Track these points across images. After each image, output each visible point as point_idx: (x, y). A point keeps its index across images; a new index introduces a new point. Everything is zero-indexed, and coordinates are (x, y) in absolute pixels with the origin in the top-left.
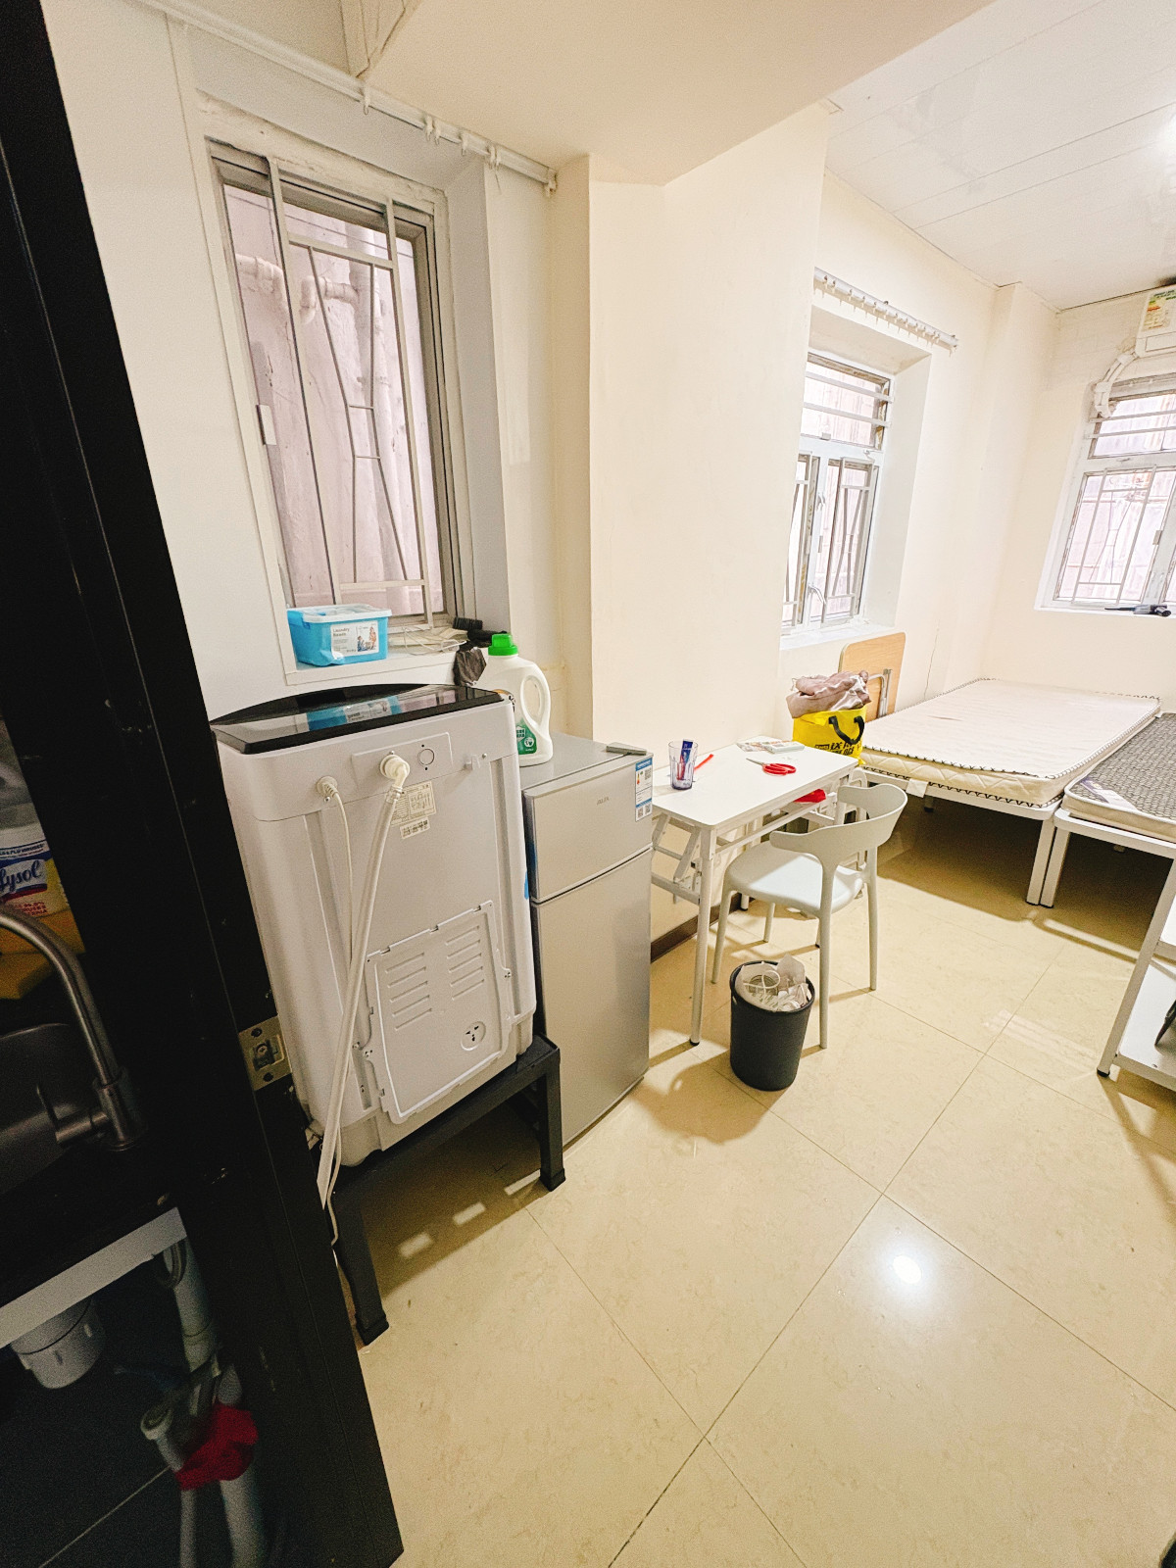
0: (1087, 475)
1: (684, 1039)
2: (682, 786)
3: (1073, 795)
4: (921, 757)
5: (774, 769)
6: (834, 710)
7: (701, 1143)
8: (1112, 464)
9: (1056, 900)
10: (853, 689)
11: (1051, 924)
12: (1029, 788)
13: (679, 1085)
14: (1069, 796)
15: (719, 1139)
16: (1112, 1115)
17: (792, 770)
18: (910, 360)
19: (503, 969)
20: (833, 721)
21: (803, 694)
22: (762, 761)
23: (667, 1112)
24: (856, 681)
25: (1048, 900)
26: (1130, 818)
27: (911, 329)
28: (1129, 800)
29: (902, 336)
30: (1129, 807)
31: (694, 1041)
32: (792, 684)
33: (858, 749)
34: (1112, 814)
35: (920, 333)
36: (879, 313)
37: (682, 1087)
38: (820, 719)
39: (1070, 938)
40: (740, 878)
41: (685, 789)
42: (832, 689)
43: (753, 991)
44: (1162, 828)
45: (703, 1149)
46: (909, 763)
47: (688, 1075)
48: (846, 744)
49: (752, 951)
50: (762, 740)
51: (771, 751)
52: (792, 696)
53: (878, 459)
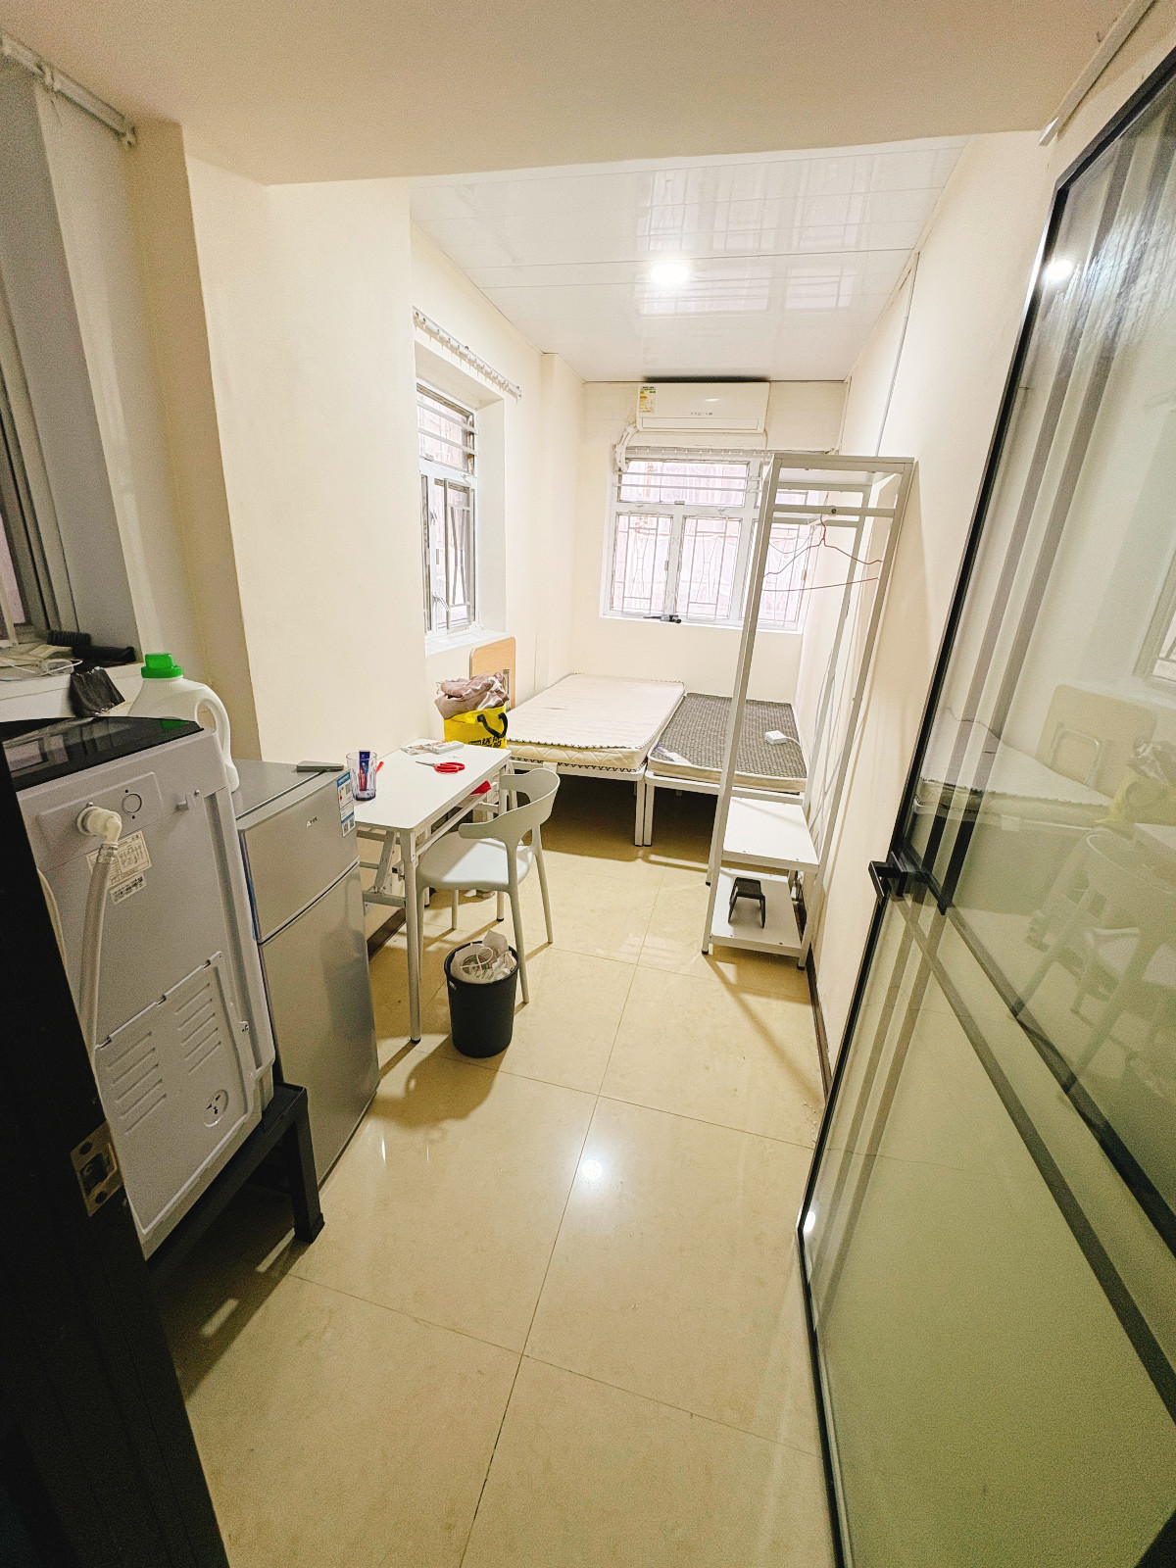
0: (619, 514)
1: (404, 1041)
2: (366, 796)
3: (653, 759)
4: (549, 742)
5: (445, 768)
6: (480, 709)
7: (451, 1126)
8: (633, 508)
9: (653, 839)
10: (493, 689)
11: (653, 857)
12: (626, 758)
13: (413, 1083)
14: (652, 761)
15: (462, 1113)
16: (715, 978)
17: (462, 767)
18: (487, 401)
19: (239, 1023)
20: (481, 718)
21: (450, 697)
22: (431, 762)
23: (408, 1113)
24: (493, 682)
25: (648, 841)
26: (688, 770)
27: (488, 375)
28: (685, 757)
29: (481, 379)
30: (686, 763)
31: (416, 1039)
32: (437, 687)
33: (504, 743)
34: (677, 769)
35: (494, 379)
36: (462, 356)
37: (416, 1086)
38: (470, 718)
39: (666, 865)
40: (430, 874)
41: (370, 799)
42: (475, 690)
43: (467, 971)
44: (706, 774)
45: (453, 1129)
46: (540, 749)
47: (418, 1072)
48: (496, 738)
49: (444, 941)
50: (424, 742)
51: (436, 752)
52: (440, 699)
53: (473, 482)
